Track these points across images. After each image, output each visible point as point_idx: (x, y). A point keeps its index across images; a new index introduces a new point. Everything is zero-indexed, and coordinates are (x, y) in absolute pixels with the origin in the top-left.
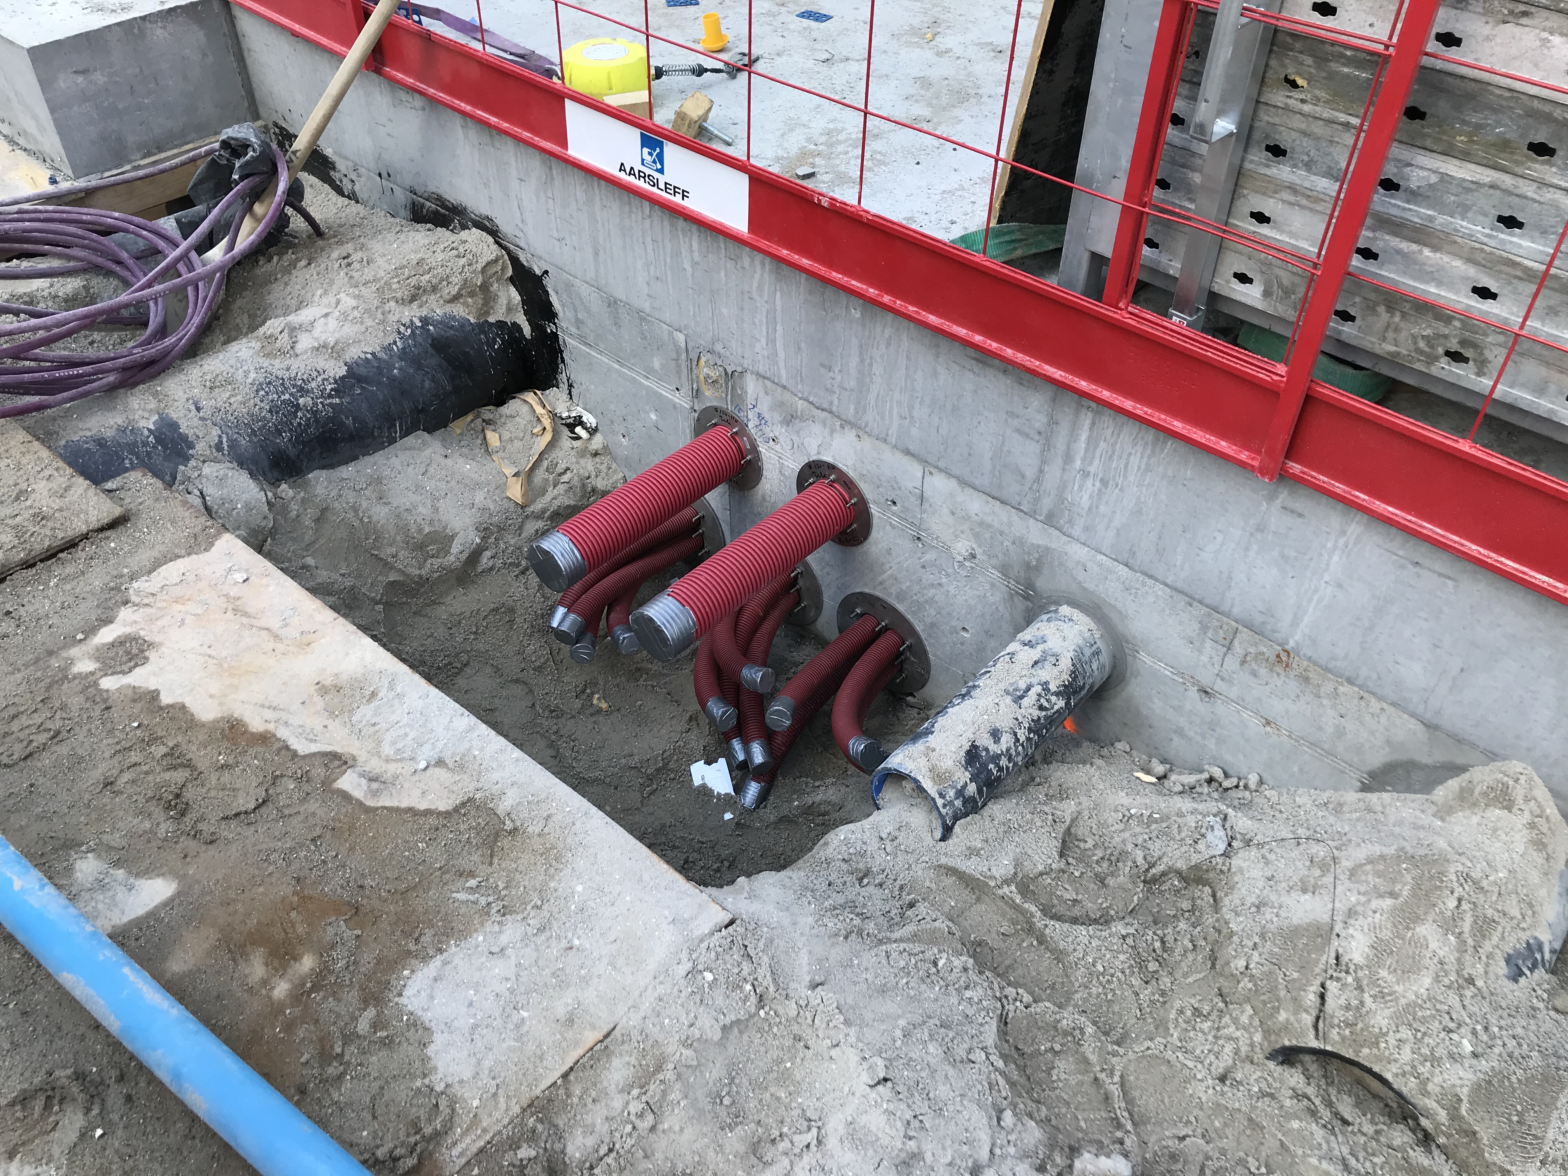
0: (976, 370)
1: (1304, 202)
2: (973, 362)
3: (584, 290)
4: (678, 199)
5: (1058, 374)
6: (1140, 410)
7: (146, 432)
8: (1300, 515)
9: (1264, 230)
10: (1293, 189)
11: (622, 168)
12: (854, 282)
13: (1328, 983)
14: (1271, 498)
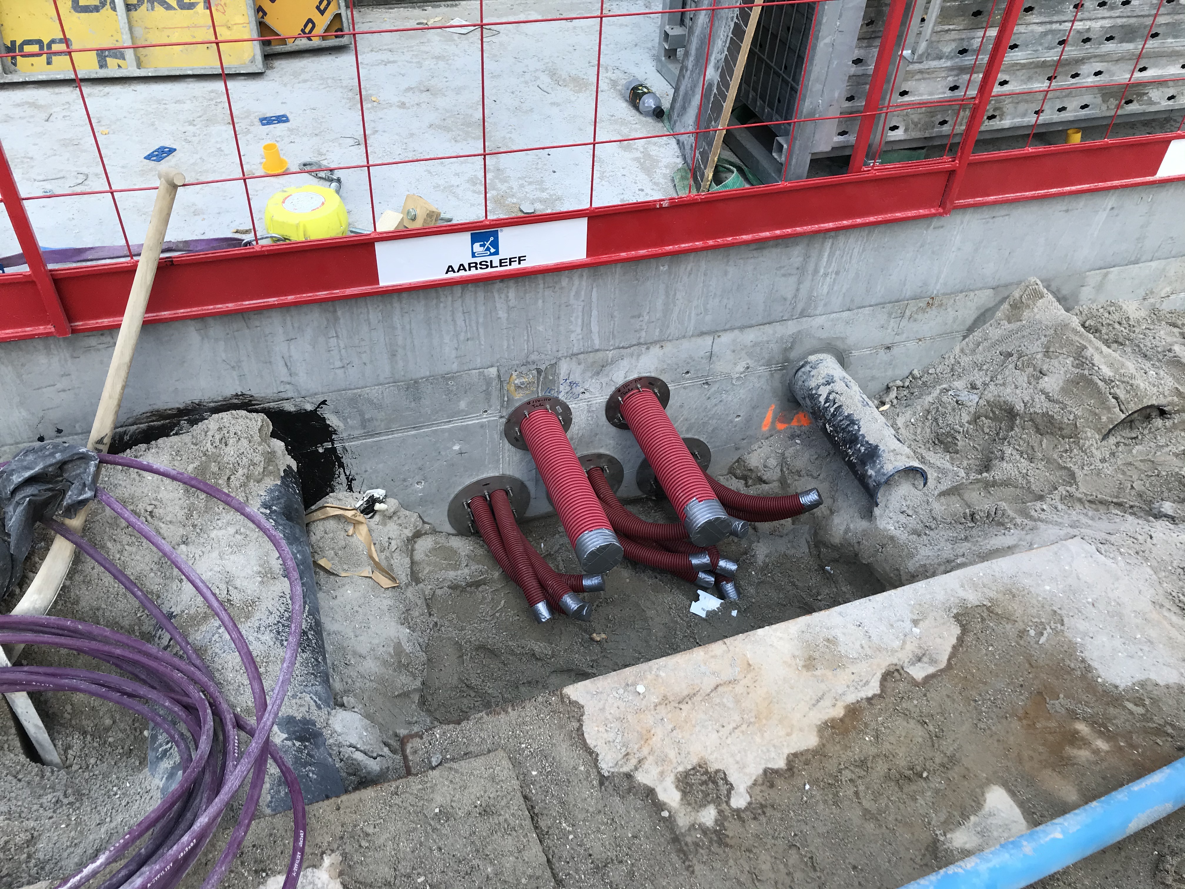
0: (756, 255)
1: (928, 76)
2: (754, 252)
3: (374, 392)
4: (515, 266)
5: (831, 225)
6: (880, 218)
7: (289, 743)
8: (942, 227)
9: (906, 99)
10: (921, 72)
11: (450, 269)
12: (683, 245)
13: (1112, 391)
14: (928, 227)
